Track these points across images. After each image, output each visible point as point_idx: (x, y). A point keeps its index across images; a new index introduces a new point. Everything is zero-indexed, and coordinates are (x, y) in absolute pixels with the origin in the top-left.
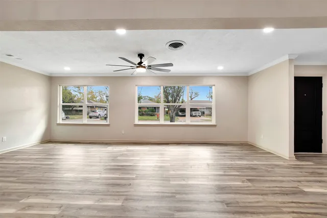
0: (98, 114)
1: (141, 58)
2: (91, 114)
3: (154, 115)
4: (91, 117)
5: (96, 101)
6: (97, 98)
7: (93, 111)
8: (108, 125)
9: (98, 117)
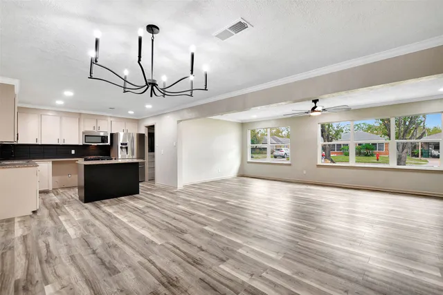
0: (283, 153)
1: (315, 103)
2: (276, 153)
3: (372, 155)
4: (275, 157)
5: (282, 137)
6: (283, 133)
7: (279, 150)
8: (290, 165)
9: (283, 157)
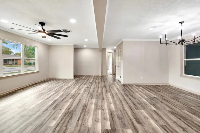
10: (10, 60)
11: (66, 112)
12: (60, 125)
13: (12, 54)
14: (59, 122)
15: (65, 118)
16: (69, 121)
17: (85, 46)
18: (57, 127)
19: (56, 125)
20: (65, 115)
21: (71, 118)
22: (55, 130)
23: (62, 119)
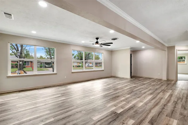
1: (97, 40)
10: (98, 63)
11: (114, 112)
12: (102, 121)
13: (100, 59)
14: (103, 118)
15: (109, 117)
16: (111, 122)
17: (143, 47)
18: (99, 121)
19: (99, 119)
20: (111, 115)
21: (114, 120)
22: (96, 124)
23: (107, 117)
